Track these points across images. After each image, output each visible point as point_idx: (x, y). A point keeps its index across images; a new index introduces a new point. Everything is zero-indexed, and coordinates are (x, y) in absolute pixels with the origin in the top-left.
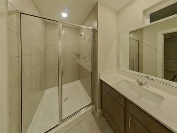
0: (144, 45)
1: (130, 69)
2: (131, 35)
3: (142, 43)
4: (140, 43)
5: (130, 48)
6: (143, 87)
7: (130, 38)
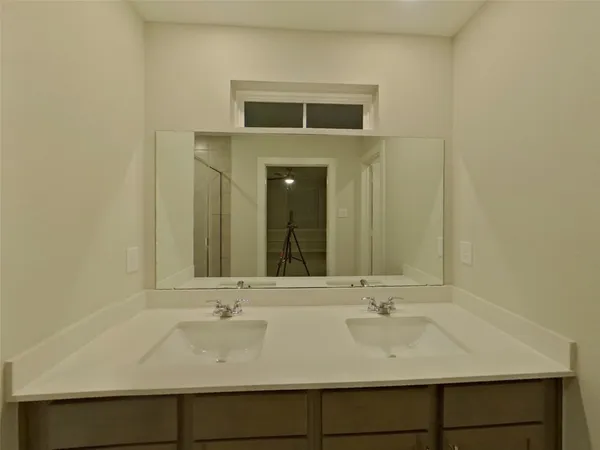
0: (233, 188)
1: (198, 274)
2: (201, 148)
3: (230, 180)
4: (225, 180)
5: (197, 195)
6: (231, 319)
7: (196, 158)
